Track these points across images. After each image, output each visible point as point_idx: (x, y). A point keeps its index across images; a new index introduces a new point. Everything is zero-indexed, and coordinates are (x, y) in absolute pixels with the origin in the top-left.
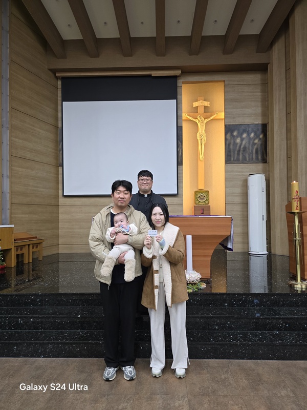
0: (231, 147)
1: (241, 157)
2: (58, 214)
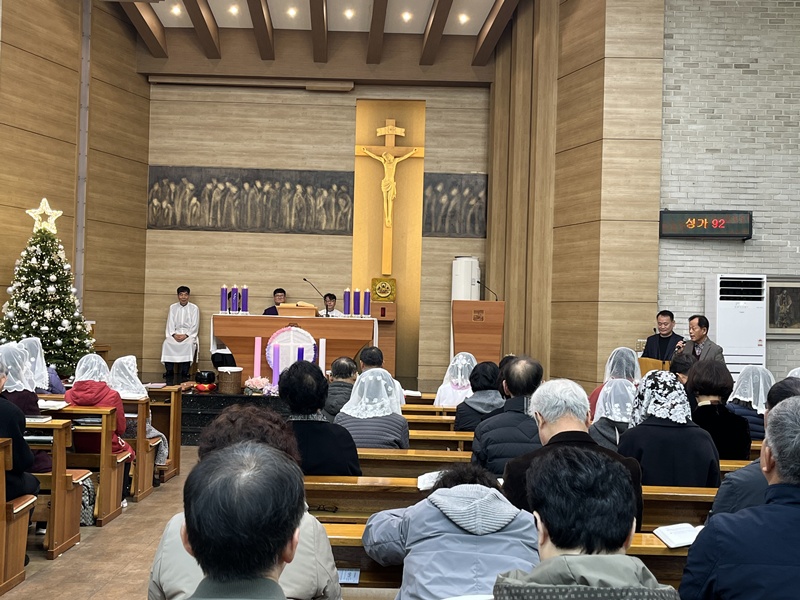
0: (433, 209)
1: (447, 226)
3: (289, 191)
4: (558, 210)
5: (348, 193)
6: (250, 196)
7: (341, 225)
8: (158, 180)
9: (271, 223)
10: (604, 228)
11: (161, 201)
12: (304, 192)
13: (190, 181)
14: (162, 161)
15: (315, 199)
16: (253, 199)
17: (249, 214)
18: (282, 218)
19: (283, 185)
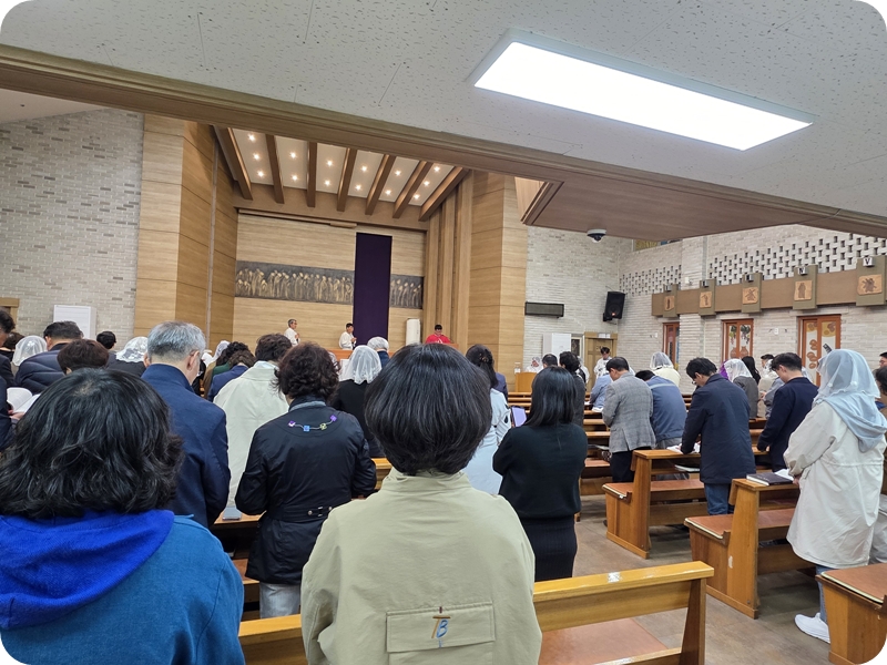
3: (319, 279)
4: (471, 298)
5: (351, 282)
6: (296, 281)
7: (347, 299)
8: (242, 269)
9: (307, 297)
10: (501, 309)
11: (243, 281)
12: (327, 280)
13: (261, 271)
14: (245, 259)
15: (333, 284)
16: (298, 283)
17: (296, 291)
18: (314, 294)
19: (315, 276)
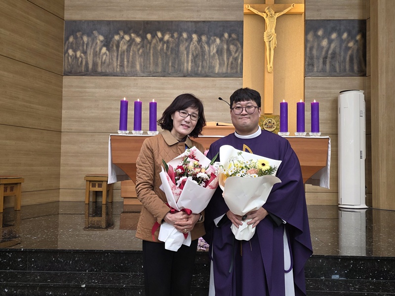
0: (315, 52)
1: (328, 67)
2: (60, 143)
3: (186, 40)
5: (238, 40)
6: (152, 45)
7: (232, 68)
8: (73, 33)
11: (75, 51)
12: (200, 41)
13: (100, 33)
14: (76, 17)
15: (209, 46)
16: (155, 48)
17: (151, 61)
18: (180, 64)
19: (180, 35)
